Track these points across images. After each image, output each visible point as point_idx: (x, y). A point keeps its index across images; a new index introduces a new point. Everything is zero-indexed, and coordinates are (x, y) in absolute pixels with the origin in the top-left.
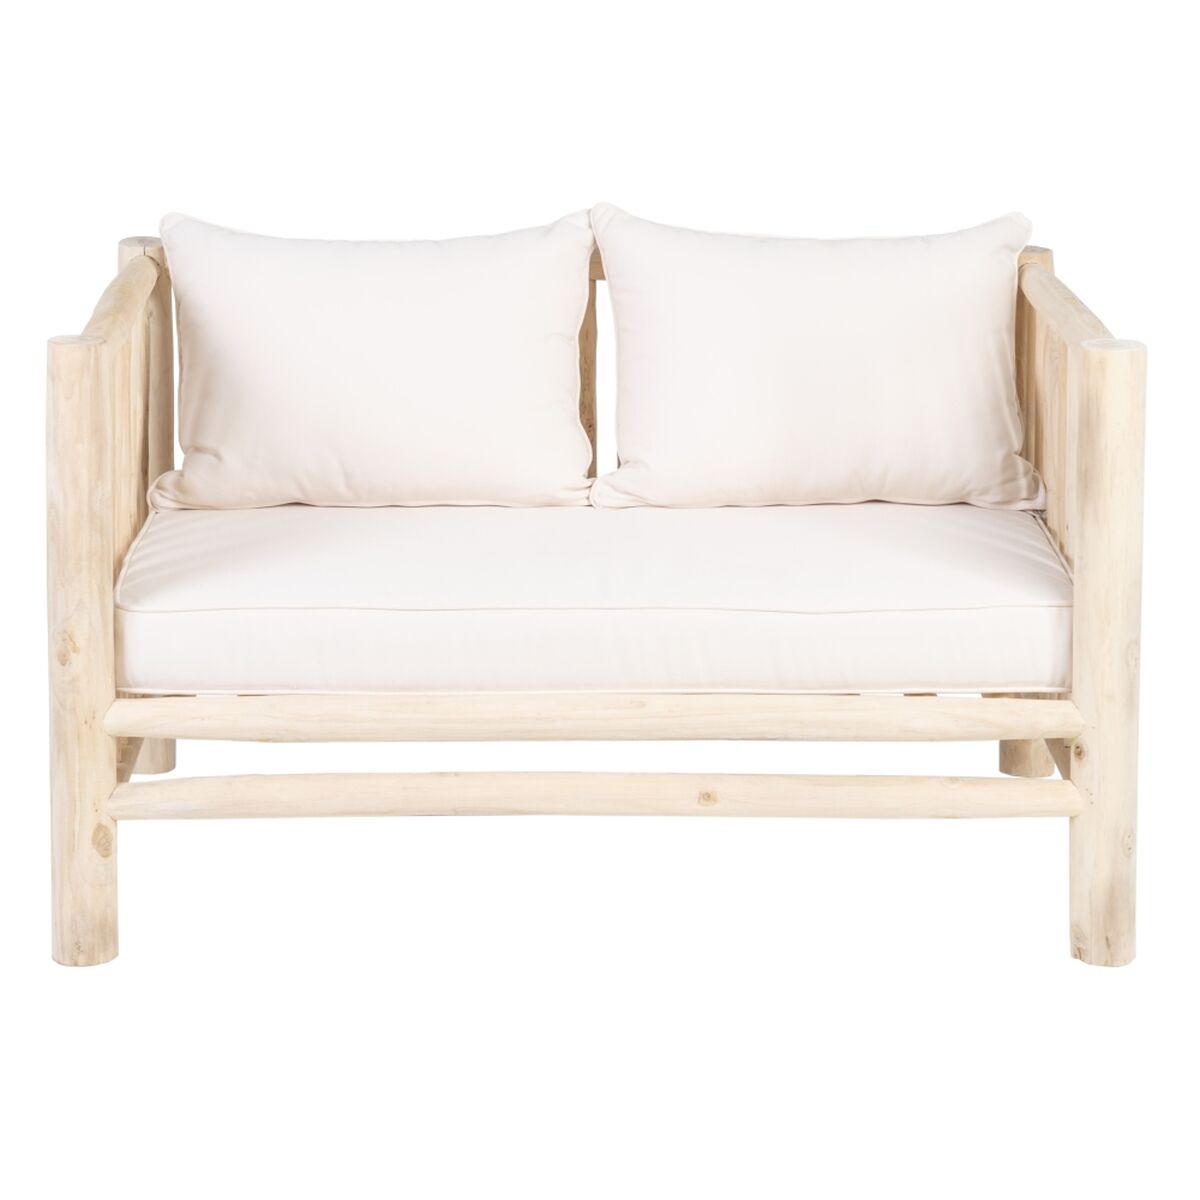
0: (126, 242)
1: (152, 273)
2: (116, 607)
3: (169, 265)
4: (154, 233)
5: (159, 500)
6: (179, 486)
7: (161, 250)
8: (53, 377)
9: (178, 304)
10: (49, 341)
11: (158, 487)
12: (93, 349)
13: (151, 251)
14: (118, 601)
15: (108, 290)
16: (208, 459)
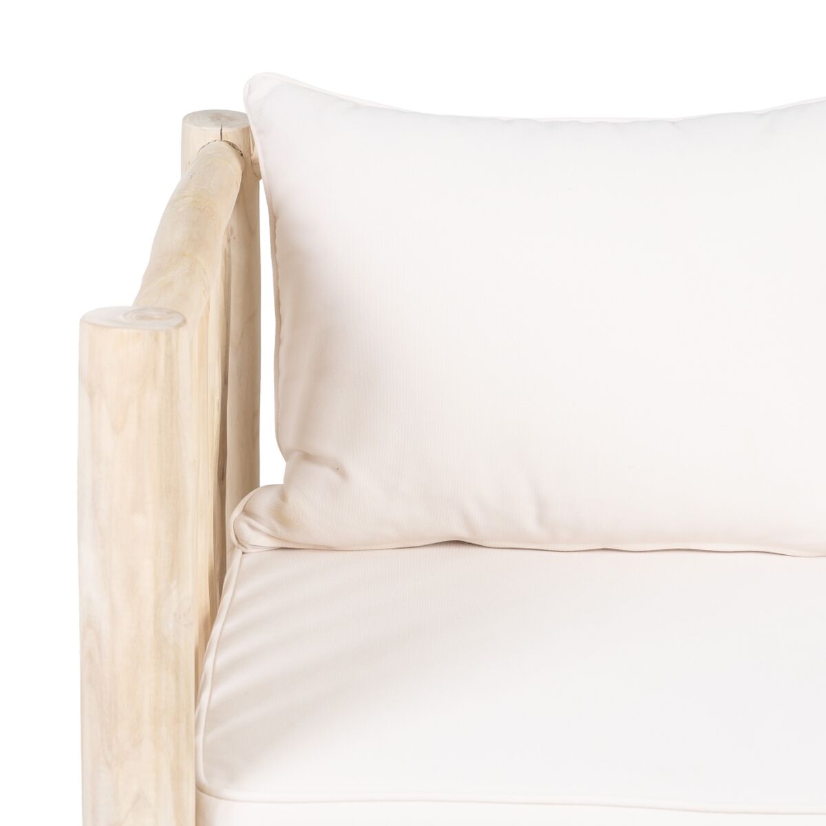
0: (194, 118)
1: (234, 169)
2: (199, 788)
3: (259, 153)
4: (236, 105)
5: (249, 534)
6: (280, 515)
7: (247, 131)
8: (90, 387)
9: (274, 219)
10: (83, 321)
11: (246, 512)
12: (162, 337)
13: (231, 133)
14: (203, 780)
15: (173, 203)
16: (324, 474)
